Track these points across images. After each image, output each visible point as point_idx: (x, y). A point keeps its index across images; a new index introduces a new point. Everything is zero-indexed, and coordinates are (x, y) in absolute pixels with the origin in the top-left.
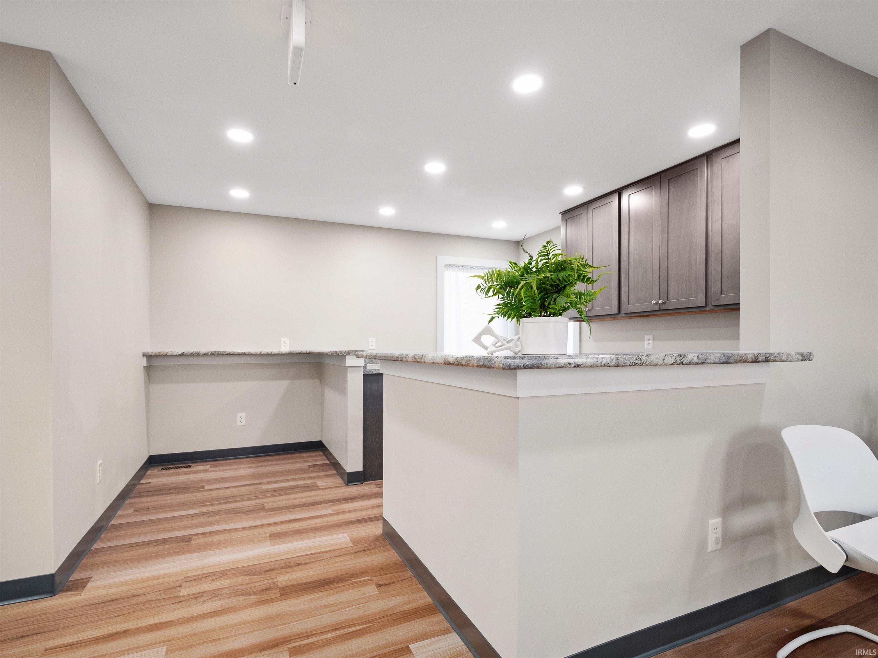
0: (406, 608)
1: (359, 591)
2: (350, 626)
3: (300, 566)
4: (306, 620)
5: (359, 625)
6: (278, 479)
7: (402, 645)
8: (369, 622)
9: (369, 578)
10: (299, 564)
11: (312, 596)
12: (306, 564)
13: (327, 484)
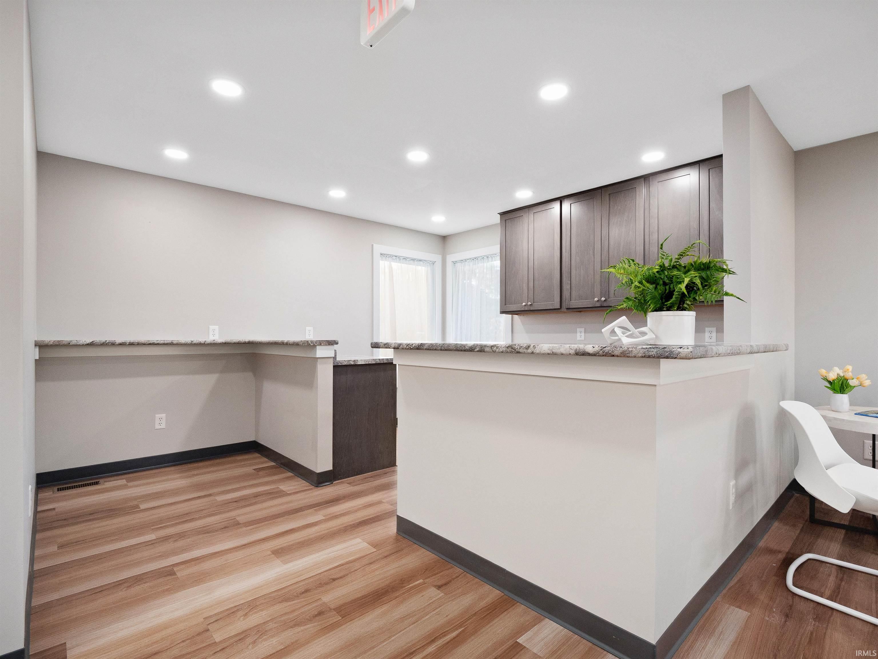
0: (483, 604)
1: (423, 596)
2: (444, 634)
3: (337, 581)
4: (393, 638)
5: (453, 632)
6: (230, 487)
7: (510, 643)
8: (460, 626)
9: (421, 581)
10: (334, 580)
11: (379, 611)
12: (341, 578)
13: (292, 488)
